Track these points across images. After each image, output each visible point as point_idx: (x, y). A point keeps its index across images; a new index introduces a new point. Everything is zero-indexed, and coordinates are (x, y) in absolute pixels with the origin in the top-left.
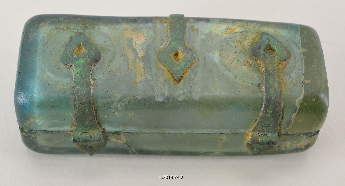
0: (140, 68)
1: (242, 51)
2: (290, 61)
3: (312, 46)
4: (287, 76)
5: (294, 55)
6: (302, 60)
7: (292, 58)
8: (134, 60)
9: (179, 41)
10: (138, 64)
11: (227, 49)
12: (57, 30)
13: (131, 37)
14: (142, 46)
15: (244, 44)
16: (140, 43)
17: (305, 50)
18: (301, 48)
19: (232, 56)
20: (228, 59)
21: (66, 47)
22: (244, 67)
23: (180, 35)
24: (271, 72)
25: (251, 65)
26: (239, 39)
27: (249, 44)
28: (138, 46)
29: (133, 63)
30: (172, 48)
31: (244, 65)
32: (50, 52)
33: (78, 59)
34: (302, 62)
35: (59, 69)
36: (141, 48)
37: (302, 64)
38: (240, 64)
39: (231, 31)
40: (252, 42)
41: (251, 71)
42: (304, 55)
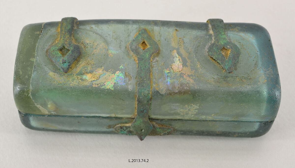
0: (174, 42)
1: (88, 56)
2: (48, 48)
3: (24, 63)
4: (54, 35)
5: (44, 52)
6: (37, 51)
7: (45, 50)
8: (179, 47)
9: (143, 58)
10: (176, 45)
11: (101, 56)
12: (249, 77)
13: (184, 68)
14: (173, 60)
15: (85, 63)
16: (176, 63)
17: (32, 59)
18: (35, 62)
19: (97, 51)
20: (101, 47)
21: (238, 61)
22: (88, 42)
23: (142, 64)
24: (67, 33)
25: (82, 43)
26: (89, 66)
27: (80, 63)
28: (178, 59)
29: (180, 45)
30: (149, 52)
31: (88, 44)
32: (250, 56)
33: (226, 44)
34: (38, 48)
35: (239, 42)
36: (175, 58)
37: (38, 47)
38: (91, 44)
39: (95, 76)
40: (77, 64)
41: (82, 39)
42: (34, 55)
